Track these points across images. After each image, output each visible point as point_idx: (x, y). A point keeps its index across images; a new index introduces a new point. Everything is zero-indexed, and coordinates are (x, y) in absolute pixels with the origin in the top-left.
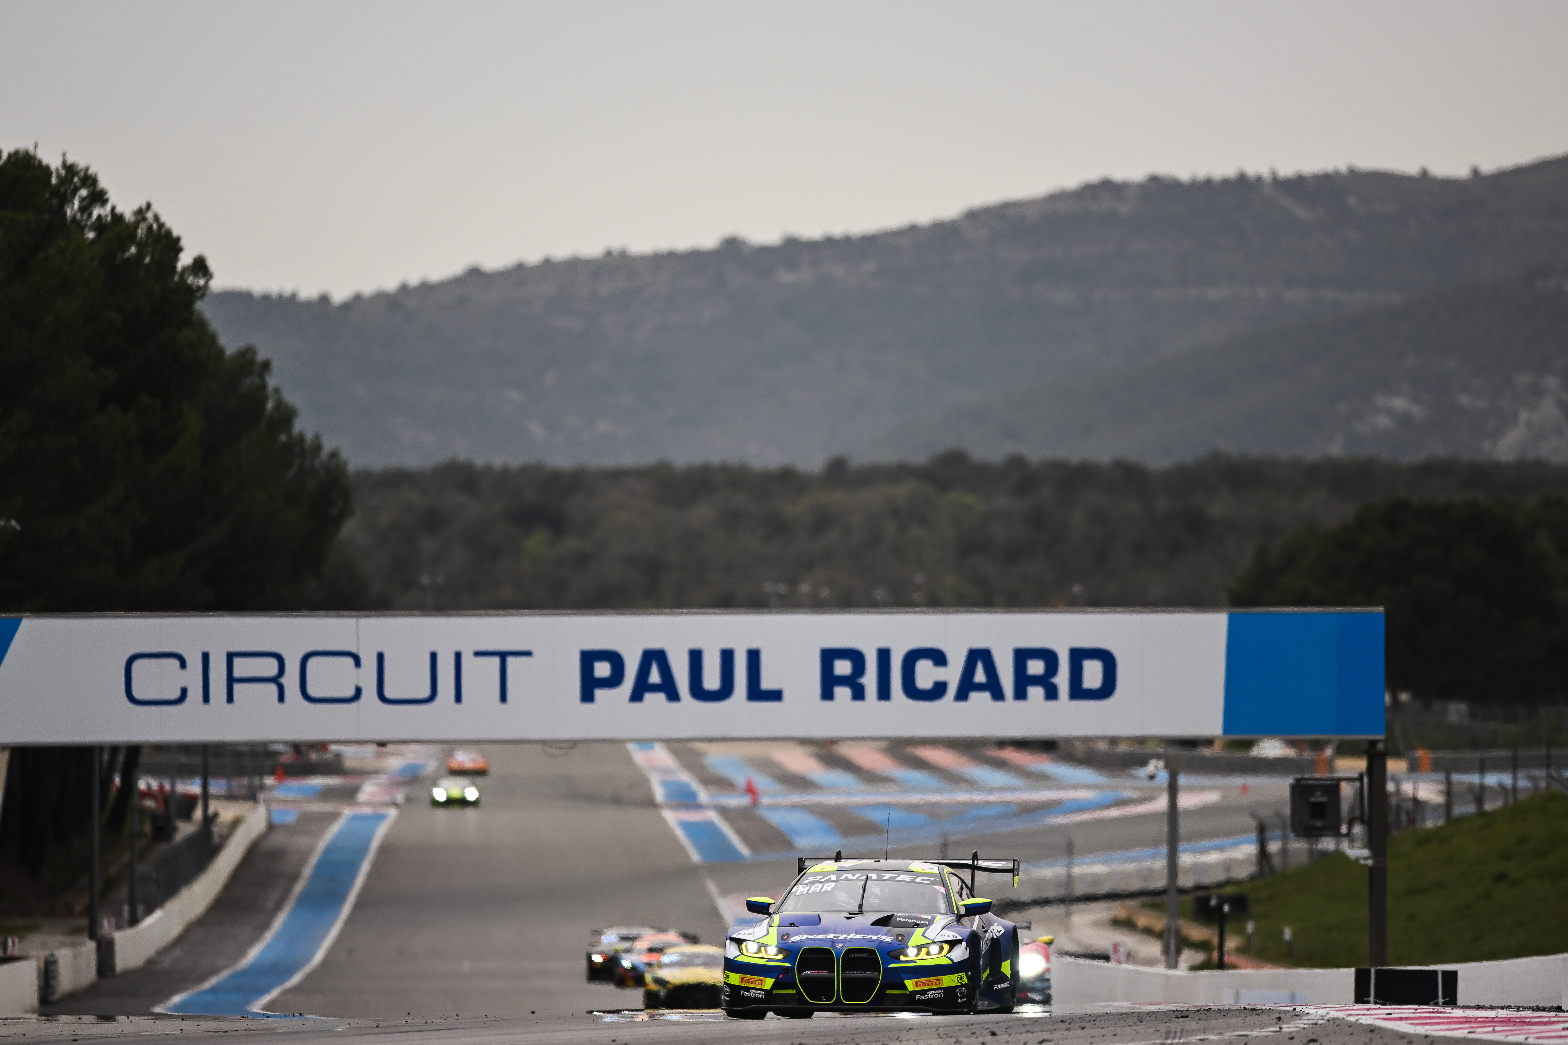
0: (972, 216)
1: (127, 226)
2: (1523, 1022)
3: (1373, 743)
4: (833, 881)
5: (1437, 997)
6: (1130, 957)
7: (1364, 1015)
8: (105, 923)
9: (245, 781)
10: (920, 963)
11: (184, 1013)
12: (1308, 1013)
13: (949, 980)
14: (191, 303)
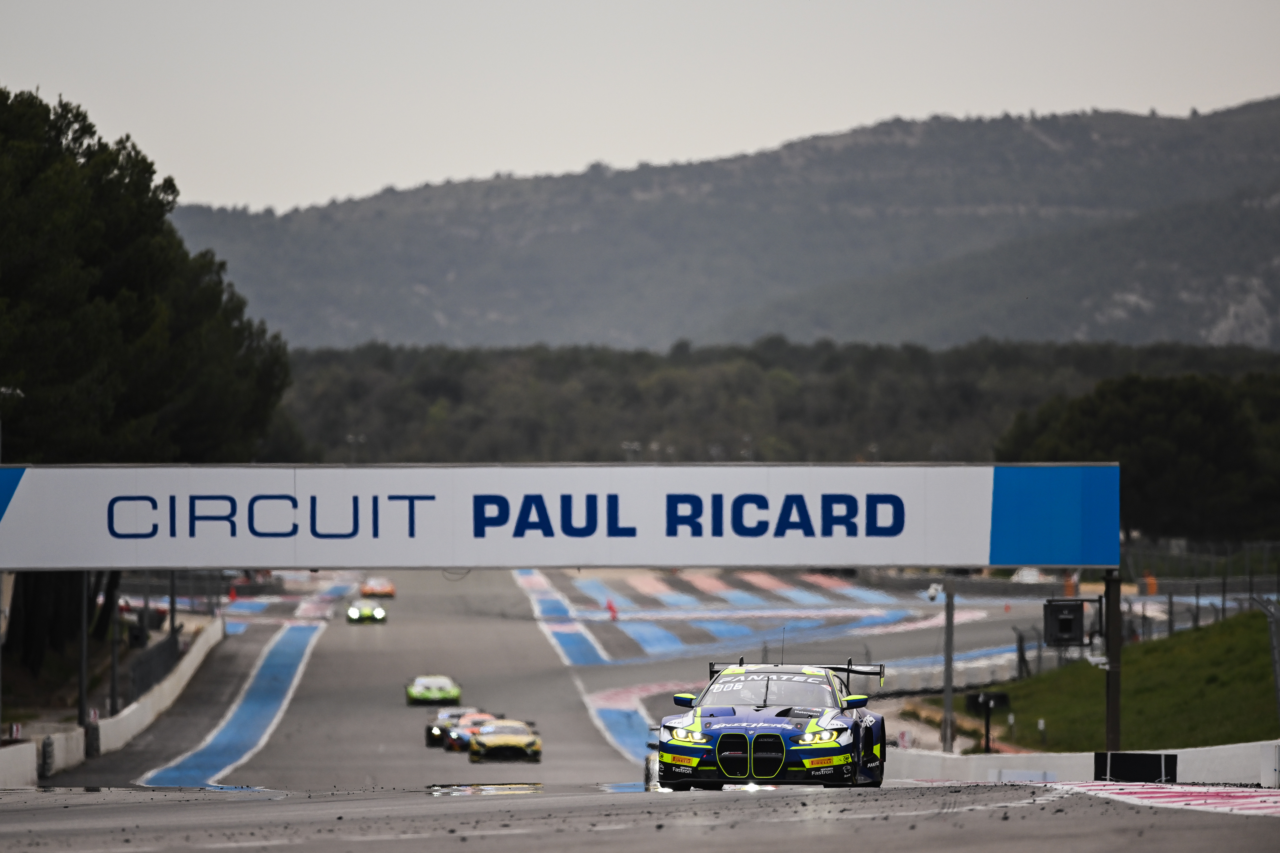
0: (790, 147)
1: (111, 153)
2: (1229, 796)
3: (1110, 572)
4: (742, 681)
5: (1161, 776)
6: (915, 743)
7: (1101, 790)
8: (92, 713)
9: (205, 600)
10: (814, 746)
11: (157, 786)
12: (1056, 789)
13: (838, 760)
14: (162, 215)
